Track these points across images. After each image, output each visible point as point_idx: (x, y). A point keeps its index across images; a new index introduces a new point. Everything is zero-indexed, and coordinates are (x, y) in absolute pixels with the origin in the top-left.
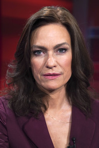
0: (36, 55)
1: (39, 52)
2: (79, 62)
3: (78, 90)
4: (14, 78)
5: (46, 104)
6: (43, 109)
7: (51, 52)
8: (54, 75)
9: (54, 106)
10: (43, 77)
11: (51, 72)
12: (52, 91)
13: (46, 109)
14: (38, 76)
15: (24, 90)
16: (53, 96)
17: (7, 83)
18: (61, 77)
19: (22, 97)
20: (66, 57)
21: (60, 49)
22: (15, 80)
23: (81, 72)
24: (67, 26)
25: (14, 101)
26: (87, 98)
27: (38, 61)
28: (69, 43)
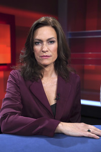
0: (37, 45)
1: (38, 43)
2: (62, 49)
3: (61, 66)
4: (24, 58)
5: (43, 74)
6: (41, 77)
7: (45, 43)
8: (46, 56)
9: (47, 75)
10: (40, 58)
11: (45, 54)
12: (46, 66)
13: (42, 77)
14: (37, 57)
16: (47, 69)
18: (51, 58)
19: (28, 69)
20: (54, 46)
21: (50, 41)
22: (25, 60)
23: (63, 55)
24: (55, 28)
27: (38, 48)
28: (56, 38)
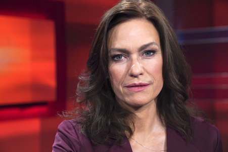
0: (116, 61)
1: (119, 56)
2: (173, 67)
3: (173, 106)
4: (88, 93)
5: (131, 126)
6: (127, 133)
7: (135, 56)
8: (141, 85)
9: (142, 128)
10: (126, 90)
11: (136, 81)
12: (138, 107)
13: (131, 133)
14: (119, 89)
15: (102, 109)
16: (140, 114)
17: (78, 101)
18: (150, 88)
20: (155, 62)
21: (146, 51)
22: (88, 96)
23: (175, 80)
24: (154, 21)
25: (88, 124)
26: (184, 115)
27: (119, 68)
28: (158, 43)
